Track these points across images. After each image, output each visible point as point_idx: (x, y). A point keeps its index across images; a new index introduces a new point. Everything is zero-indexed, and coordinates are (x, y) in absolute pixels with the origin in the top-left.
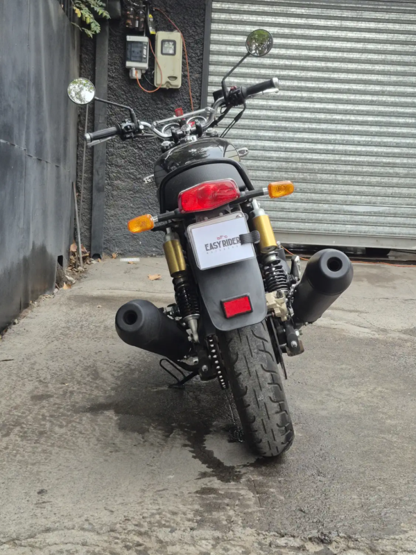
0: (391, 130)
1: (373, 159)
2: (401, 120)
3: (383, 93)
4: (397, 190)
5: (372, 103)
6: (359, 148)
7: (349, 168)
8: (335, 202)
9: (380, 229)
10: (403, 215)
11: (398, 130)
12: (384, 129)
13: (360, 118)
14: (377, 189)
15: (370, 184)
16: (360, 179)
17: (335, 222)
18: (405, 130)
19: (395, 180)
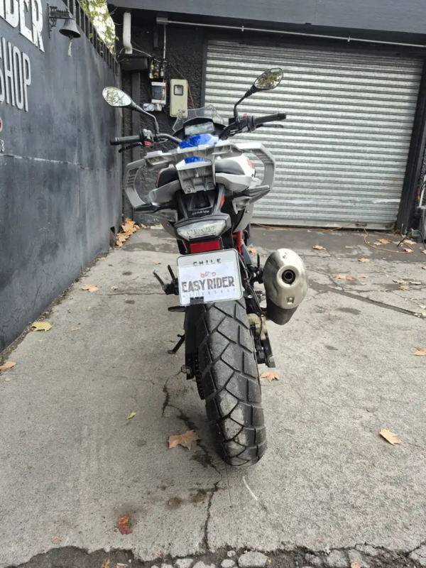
0: (317, 152)
1: (305, 171)
2: (324, 146)
3: (313, 129)
4: (319, 190)
5: (306, 135)
6: (297, 164)
7: (290, 177)
8: (281, 198)
9: (307, 214)
10: (321, 206)
11: (321, 152)
12: (313, 152)
13: (298, 145)
14: (306, 190)
15: (302, 187)
16: (296, 183)
17: (281, 210)
18: (325, 153)
19: (318, 184)
